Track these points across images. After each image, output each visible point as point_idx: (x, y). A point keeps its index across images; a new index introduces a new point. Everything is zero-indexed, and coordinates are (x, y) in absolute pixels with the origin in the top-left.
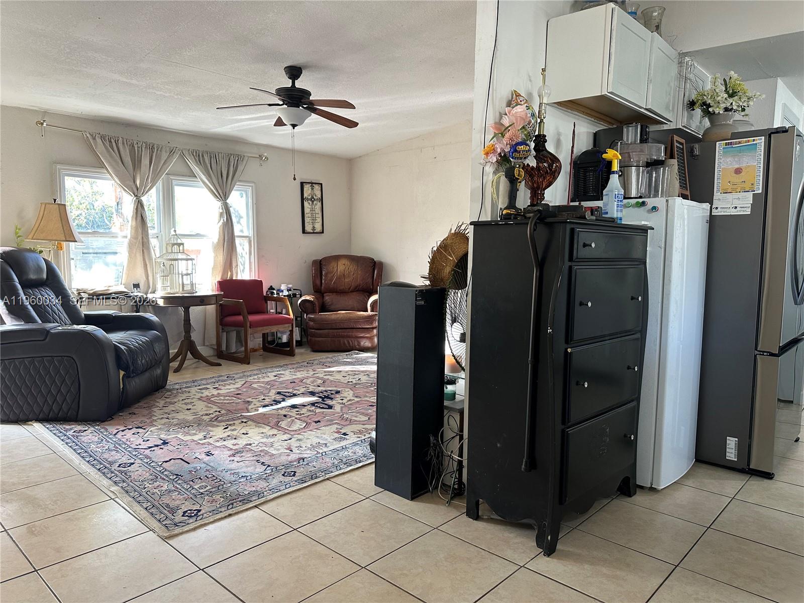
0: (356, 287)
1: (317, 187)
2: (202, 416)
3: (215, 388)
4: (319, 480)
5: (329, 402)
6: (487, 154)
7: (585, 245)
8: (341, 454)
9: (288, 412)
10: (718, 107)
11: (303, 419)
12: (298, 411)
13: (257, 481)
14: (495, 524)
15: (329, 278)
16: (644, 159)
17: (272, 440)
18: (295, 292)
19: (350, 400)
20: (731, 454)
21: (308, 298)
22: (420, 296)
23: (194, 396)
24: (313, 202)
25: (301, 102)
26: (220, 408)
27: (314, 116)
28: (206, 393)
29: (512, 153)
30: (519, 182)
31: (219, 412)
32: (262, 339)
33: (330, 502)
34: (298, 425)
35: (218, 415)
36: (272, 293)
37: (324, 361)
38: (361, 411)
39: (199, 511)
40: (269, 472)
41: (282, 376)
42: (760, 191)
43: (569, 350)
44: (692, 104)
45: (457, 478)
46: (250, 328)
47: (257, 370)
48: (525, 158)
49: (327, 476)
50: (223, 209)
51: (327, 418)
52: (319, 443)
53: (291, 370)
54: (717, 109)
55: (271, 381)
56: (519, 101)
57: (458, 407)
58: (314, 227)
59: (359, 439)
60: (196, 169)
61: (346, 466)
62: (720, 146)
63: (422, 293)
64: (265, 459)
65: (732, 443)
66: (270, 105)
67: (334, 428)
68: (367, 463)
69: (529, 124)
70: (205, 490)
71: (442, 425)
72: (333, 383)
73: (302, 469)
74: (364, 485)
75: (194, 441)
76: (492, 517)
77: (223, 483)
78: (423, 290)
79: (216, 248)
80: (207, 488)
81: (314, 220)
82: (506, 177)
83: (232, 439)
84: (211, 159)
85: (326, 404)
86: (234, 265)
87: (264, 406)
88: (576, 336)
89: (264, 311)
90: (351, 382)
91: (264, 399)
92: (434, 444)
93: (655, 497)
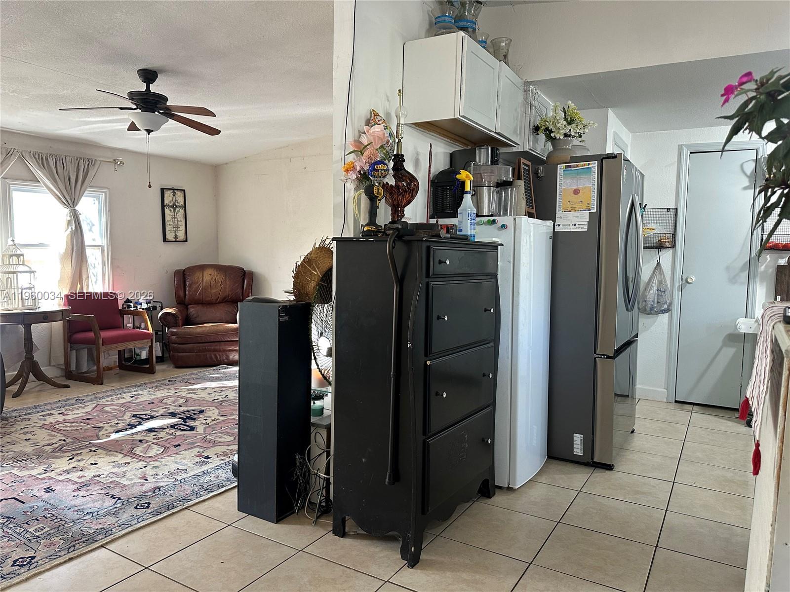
0: (225, 298)
1: (179, 194)
2: (43, 446)
3: (60, 414)
4: (176, 510)
5: (192, 423)
6: (347, 171)
7: (440, 262)
8: (202, 479)
9: (144, 436)
10: (558, 133)
11: (161, 443)
12: (155, 435)
13: (105, 516)
14: (361, 539)
15: (193, 289)
16: (494, 179)
17: (124, 469)
18: (155, 304)
19: (214, 420)
20: (578, 450)
21: (169, 310)
22: (284, 312)
23: (35, 424)
24: (175, 209)
25: (157, 107)
26: (65, 436)
27: (171, 122)
28: (50, 420)
29: (371, 172)
30: (379, 200)
31: (64, 441)
32: (117, 356)
33: (188, 534)
34: (155, 450)
35: (63, 444)
36: (129, 306)
37: (188, 377)
38: (227, 430)
39: (33, 558)
40: (119, 505)
41: (139, 397)
42: (595, 211)
43: (428, 363)
44: (536, 129)
45: (324, 496)
46: (103, 345)
47: (111, 390)
48: (384, 177)
49: (186, 505)
50: (71, 216)
51: (188, 441)
52: (178, 469)
53: (151, 390)
54: (558, 135)
55: (126, 403)
56: (377, 120)
57: (325, 423)
58: (176, 235)
59: (223, 462)
60: (39, 174)
61: (207, 492)
62: (560, 168)
63: (286, 309)
64: (116, 492)
65: (578, 439)
66: (121, 109)
67: (196, 451)
68: (231, 487)
69: (387, 143)
70: (42, 532)
71: (308, 442)
72: (197, 401)
73: (157, 499)
74: (226, 511)
75: (32, 476)
76: (358, 532)
77: (64, 522)
78: (287, 306)
79: (63, 259)
80: (45, 530)
81: (176, 228)
82: (366, 195)
83: (77, 471)
84: (56, 163)
85: (188, 426)
86: (84, 277)
87: (117, 432)
88: (435, 349)
89: (120, 326)
90: (217, 399)
91: (117, 424)
92: (300, 463)
93: (512, 496)
